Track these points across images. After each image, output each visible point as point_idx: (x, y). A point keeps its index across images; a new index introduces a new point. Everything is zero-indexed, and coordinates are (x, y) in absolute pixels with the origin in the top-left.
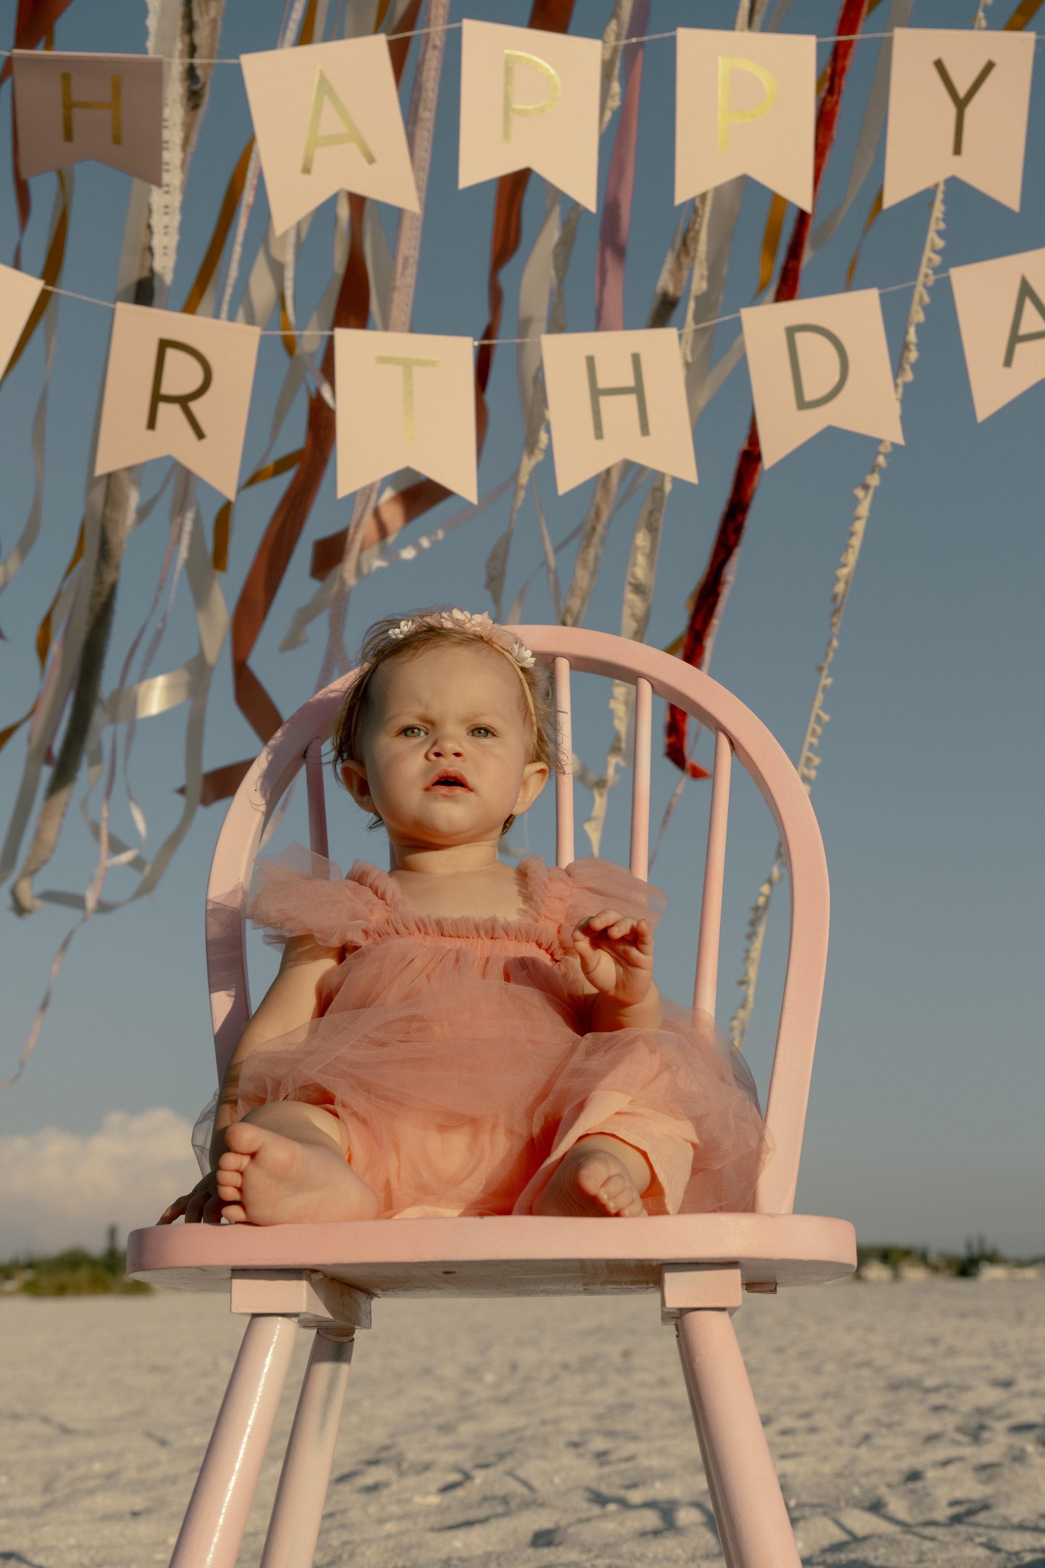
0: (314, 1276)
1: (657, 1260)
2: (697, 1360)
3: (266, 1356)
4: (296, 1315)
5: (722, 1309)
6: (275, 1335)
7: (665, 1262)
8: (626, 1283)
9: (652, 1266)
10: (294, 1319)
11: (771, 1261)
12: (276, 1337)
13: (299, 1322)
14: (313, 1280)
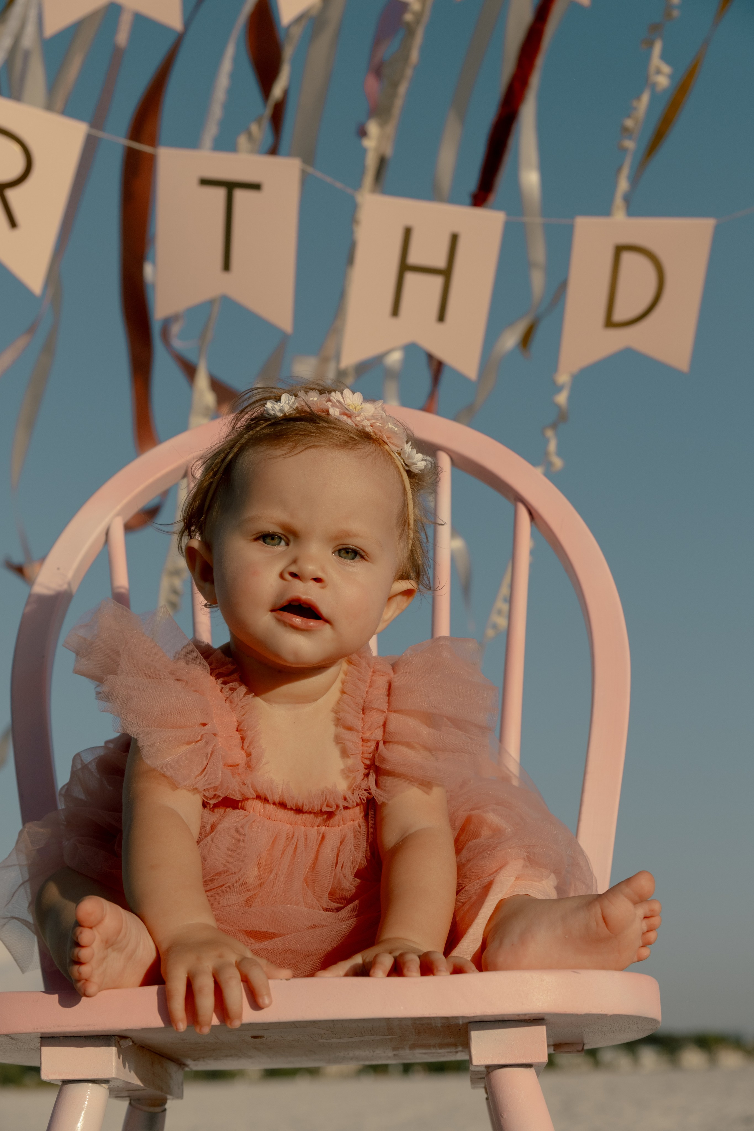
0: (122, 1042)
1: (463, 1017)
2: (505, 1116)
3: (77, 1122)
4: (106, 1081)
5: (529, 1066)
6: (86, 1101)
7: (472, 1020)
8: (434, 1046)
9: (458, 1025)
10: (104, 1085)
11: (576, 1015)
12: (86, 1103)
13: (108, 1088)
14: (122, 1047)
